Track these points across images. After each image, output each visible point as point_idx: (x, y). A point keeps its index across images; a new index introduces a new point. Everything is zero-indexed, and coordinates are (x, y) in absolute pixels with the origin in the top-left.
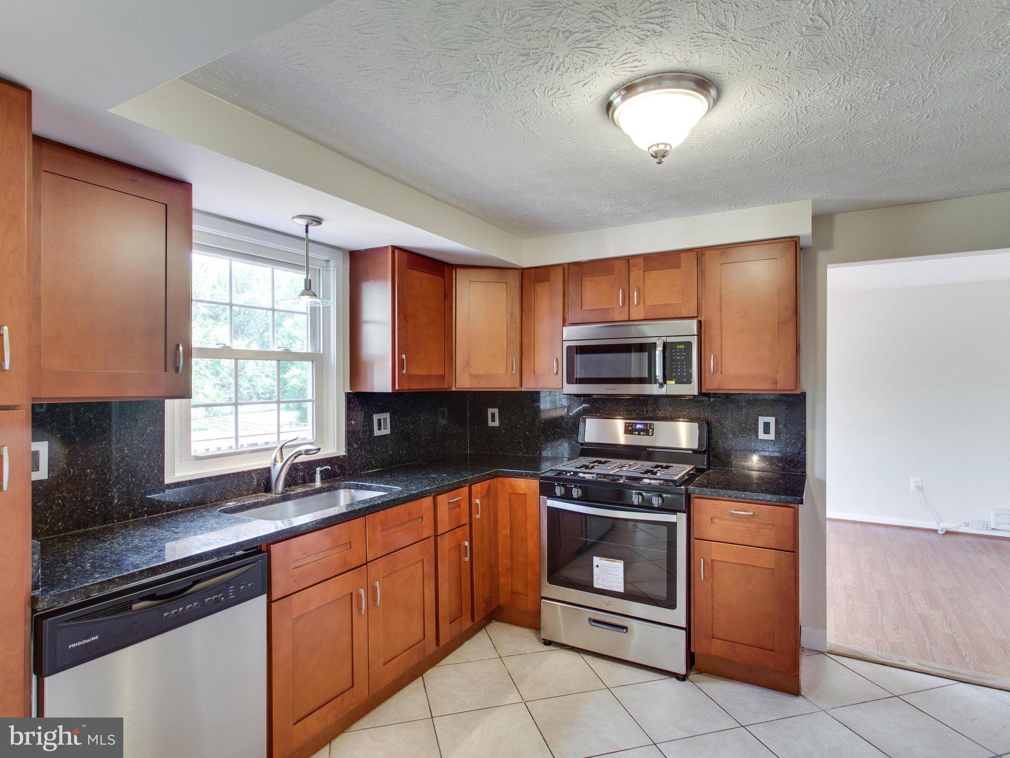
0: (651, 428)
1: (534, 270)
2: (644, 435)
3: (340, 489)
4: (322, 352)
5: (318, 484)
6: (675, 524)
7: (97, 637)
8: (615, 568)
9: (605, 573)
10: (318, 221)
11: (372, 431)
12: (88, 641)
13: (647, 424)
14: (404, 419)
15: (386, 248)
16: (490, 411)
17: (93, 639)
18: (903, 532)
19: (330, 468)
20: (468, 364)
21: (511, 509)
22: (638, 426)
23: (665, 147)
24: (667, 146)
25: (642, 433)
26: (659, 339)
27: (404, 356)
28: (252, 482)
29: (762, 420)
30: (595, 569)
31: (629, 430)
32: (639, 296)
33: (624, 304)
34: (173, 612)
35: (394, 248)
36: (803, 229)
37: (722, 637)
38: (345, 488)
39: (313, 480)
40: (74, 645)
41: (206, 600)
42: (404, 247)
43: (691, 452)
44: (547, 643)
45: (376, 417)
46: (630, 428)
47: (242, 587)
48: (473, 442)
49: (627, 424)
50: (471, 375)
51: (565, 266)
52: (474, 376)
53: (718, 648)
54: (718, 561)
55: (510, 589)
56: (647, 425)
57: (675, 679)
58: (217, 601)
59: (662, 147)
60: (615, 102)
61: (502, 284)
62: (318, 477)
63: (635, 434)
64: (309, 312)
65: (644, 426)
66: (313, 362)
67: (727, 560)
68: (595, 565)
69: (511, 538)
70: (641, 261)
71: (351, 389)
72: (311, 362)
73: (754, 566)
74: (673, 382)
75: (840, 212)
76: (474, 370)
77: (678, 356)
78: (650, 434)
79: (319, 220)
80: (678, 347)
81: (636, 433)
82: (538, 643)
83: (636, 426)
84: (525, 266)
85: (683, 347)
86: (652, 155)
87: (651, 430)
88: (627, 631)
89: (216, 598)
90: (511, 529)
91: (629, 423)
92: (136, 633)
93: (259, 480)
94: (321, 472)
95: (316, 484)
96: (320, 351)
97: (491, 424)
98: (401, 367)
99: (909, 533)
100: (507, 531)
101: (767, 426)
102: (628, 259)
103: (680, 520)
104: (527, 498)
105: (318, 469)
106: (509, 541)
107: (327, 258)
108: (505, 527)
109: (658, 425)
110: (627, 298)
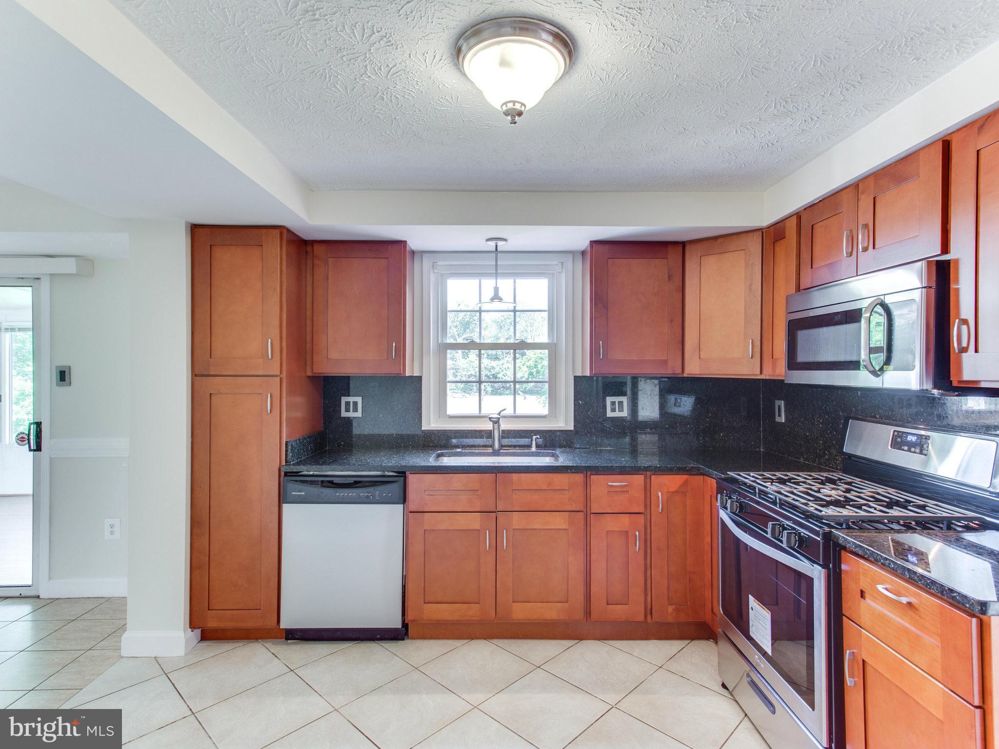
0: (926, 443)
7: (304, 493)
11: (605, 412)
12: (300, 494)
13: (922, 436)
16: (777, 403)
17: (302, 493)
21: (711, 515)
22: (910, 438)
23: (507, 106)
24: (508, 104)
31: (897, 443)
32: (867, 237)
33: (851, 252)
34: (342, 494)
40: (294, 493)
41: (361, 495)
46: (899, 440)
47: (384, 495)
48: (765, 439)
49: (896, 433)
56: (922, 438)
58: (368, 497)
63: (903, 450)
65: (918, 438)
69: (712, 548)
70: (871, 181)
81: (906, 448)
83: (906, 437)
87: (925, 446)
89: (367, 496)
91: (898, 432)
92: (322, 499)
97: (778, 419)
100: (709, 539)
102: (857, 184)
106: (710, 551)
108: (708, 533)
110: (856, 243)
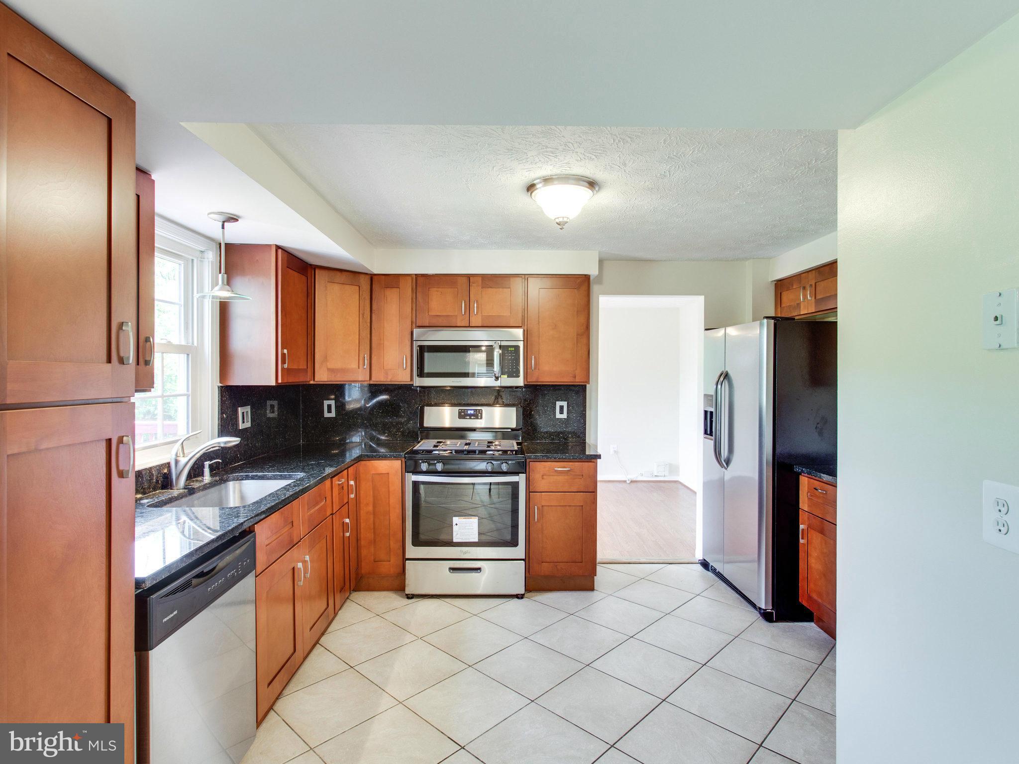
0: (479, 413)
1: (383, 277)
2: (474, 419)
3: (228, 481)
4: (195, 344)
5: (207, 478)
6: (518, 483)
7: (177, 612)
8: (471, 523)
9: (463, 529)
10: (233, 219)
11: (237, 424)
13: (476, 410)
14: (259, 412)
15: (269, 246)
16: (326, 403)
17: (175, 613)
18: (607, 484)
19: (221, 461)
20: (325, 359)
21: (375, 489)
22: (469, 412)
25: (472, 417)
26: (495, 343)
27: (285, 351)
28: (152, 479)
29: (559, 404)
30: (455, 528)
31: (462, 415)
32: (478, 307)
33: (465, 312)
34: (212, 587)
35: (278, 247)
36: (592, 270)
37: (548, 560)
38: (234, 480)
39: (202, 474)
40: (165, 620)
41: (228, 575)
42: (282, 246)
43: (510, 430)
44: (410, 597)
45: (240, 410)
47: (245, 563)
48: (306, 433)
50: (329, 369)
51: (413, 276)
52: (331, 371)
53: (546, 569)
54: (546, 506)
55: (373, 558)
57: (517, 599)
58: (233, 575)
59: (565, 220)
60: (538, 186)
61: (355, 287)
62: (207, 471)
64: (182, 303)
65: (474, 411)
66: (188, 355)
67: (552, 505)
68: (454, 524)
69: (374, 513)
70: (480, 279)
71: (220, 382)
72: (186, 355)
73: (570, 506)
74: (506, 376)
75: (607, 260)
76: (331, 365)
77: (510, 356)
78: (479, 418)
79: (235, 217)
80: (510, 349)
81: (468, 417)
82: (401, 599)
83: (467, 412)
84: (376, 272)
85: (513, 349)
86: (557, 223)
87: (479, 415)
88: (480, 572)
90: (374, 506)
91: (461, 410)
92: (195, 607)
93: (157, 477)
94: (210, 465)
95: (205, 478)
96: (193, 344)
97: (327, 415)
98: (283, 362)
99: (610, 485)
100: (371, 508)
101: (562, 408)
102: (469, 277)
103: (521, 479)
104: (390, 476)
105: (207, 464)
106: (372, 516)
107: (203, 249)
108: (368, 504)
109: (485, 410)
110: (469, 308)
